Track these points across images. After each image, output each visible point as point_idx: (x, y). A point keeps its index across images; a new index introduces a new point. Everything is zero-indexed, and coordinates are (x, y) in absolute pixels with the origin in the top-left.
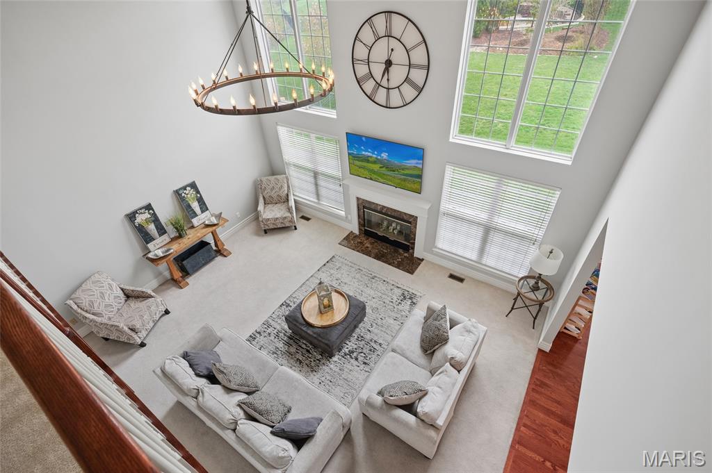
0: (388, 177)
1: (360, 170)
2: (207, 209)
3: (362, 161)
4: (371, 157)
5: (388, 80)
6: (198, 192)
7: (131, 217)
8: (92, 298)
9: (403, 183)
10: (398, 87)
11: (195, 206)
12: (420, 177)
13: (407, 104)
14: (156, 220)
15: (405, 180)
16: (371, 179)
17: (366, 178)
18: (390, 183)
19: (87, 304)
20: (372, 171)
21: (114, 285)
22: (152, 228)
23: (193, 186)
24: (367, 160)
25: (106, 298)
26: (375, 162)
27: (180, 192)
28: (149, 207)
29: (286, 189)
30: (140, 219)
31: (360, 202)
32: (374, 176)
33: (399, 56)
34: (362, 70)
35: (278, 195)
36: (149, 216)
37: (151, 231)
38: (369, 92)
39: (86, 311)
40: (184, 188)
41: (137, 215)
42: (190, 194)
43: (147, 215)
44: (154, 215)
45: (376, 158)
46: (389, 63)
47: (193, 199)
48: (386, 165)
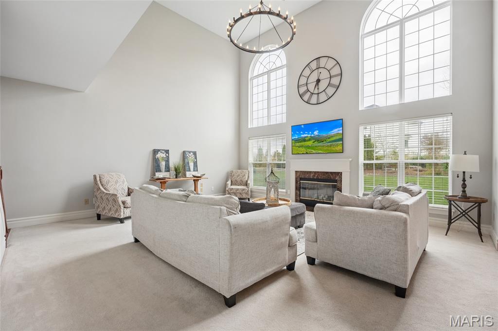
0: (319, 148)
1: (299, 149)
2: (197, 171)
3: (301, 142)
4: (307, 137)
5: (318, 89)
6: (196, 158)
7: (155, 152)
8: (110, 180)
9: (329, 148)
10: (324, 90)
11: (191, 165)
12: (342, 139)
13: (330, 98)
14: (167, 161)
15: (331, 146)
16: (307, 153)
17: (303, 154)
18: (320, 152)
19: (105, 181)
20: (308, 147)
21: (126, 183)
22: (163, 164)
23: (195, 153)
24: (304, 140)
25: (118, 185)
26: (310, 140)
27: (187, 153)
28: (167, 152)
29: (247, 177)
30: (160, 155)
31: (298, 174)
32: (309, 150)
33: (324, 75)
34: (303, 90)
35: (241, 180)
36: (165, 156)
37: (162, 165)
38: (306, 100)
39: (102, 185)
40: (190, 152)
41: (159, 152)
42: (191, 157)
43: (164, 155)
44: (168, 157)
45: (311, 137)
46: (318, 81)
47: (192, 160)
48: (318, 140)
